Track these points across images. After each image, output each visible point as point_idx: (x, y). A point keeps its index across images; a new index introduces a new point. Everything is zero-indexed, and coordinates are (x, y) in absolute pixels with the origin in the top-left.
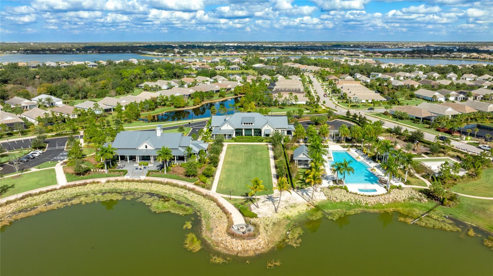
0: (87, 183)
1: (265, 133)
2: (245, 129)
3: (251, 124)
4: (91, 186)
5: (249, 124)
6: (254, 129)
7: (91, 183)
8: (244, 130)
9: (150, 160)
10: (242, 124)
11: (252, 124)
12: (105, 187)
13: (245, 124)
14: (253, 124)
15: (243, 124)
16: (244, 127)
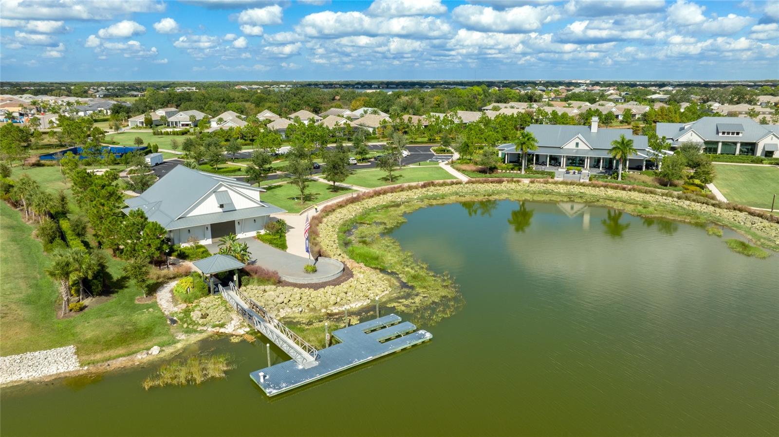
1: (766, 150)
2: (724, 143)
3: (735, 135)
5: (733, 133)
6: (743, 144)
8: (720, 144)
9: (584, 164)
10: (718, 133)
11: (738, 134)
13: (724, 133)
14: (740, 135)
15: (720, 134)
16: (721, 138)
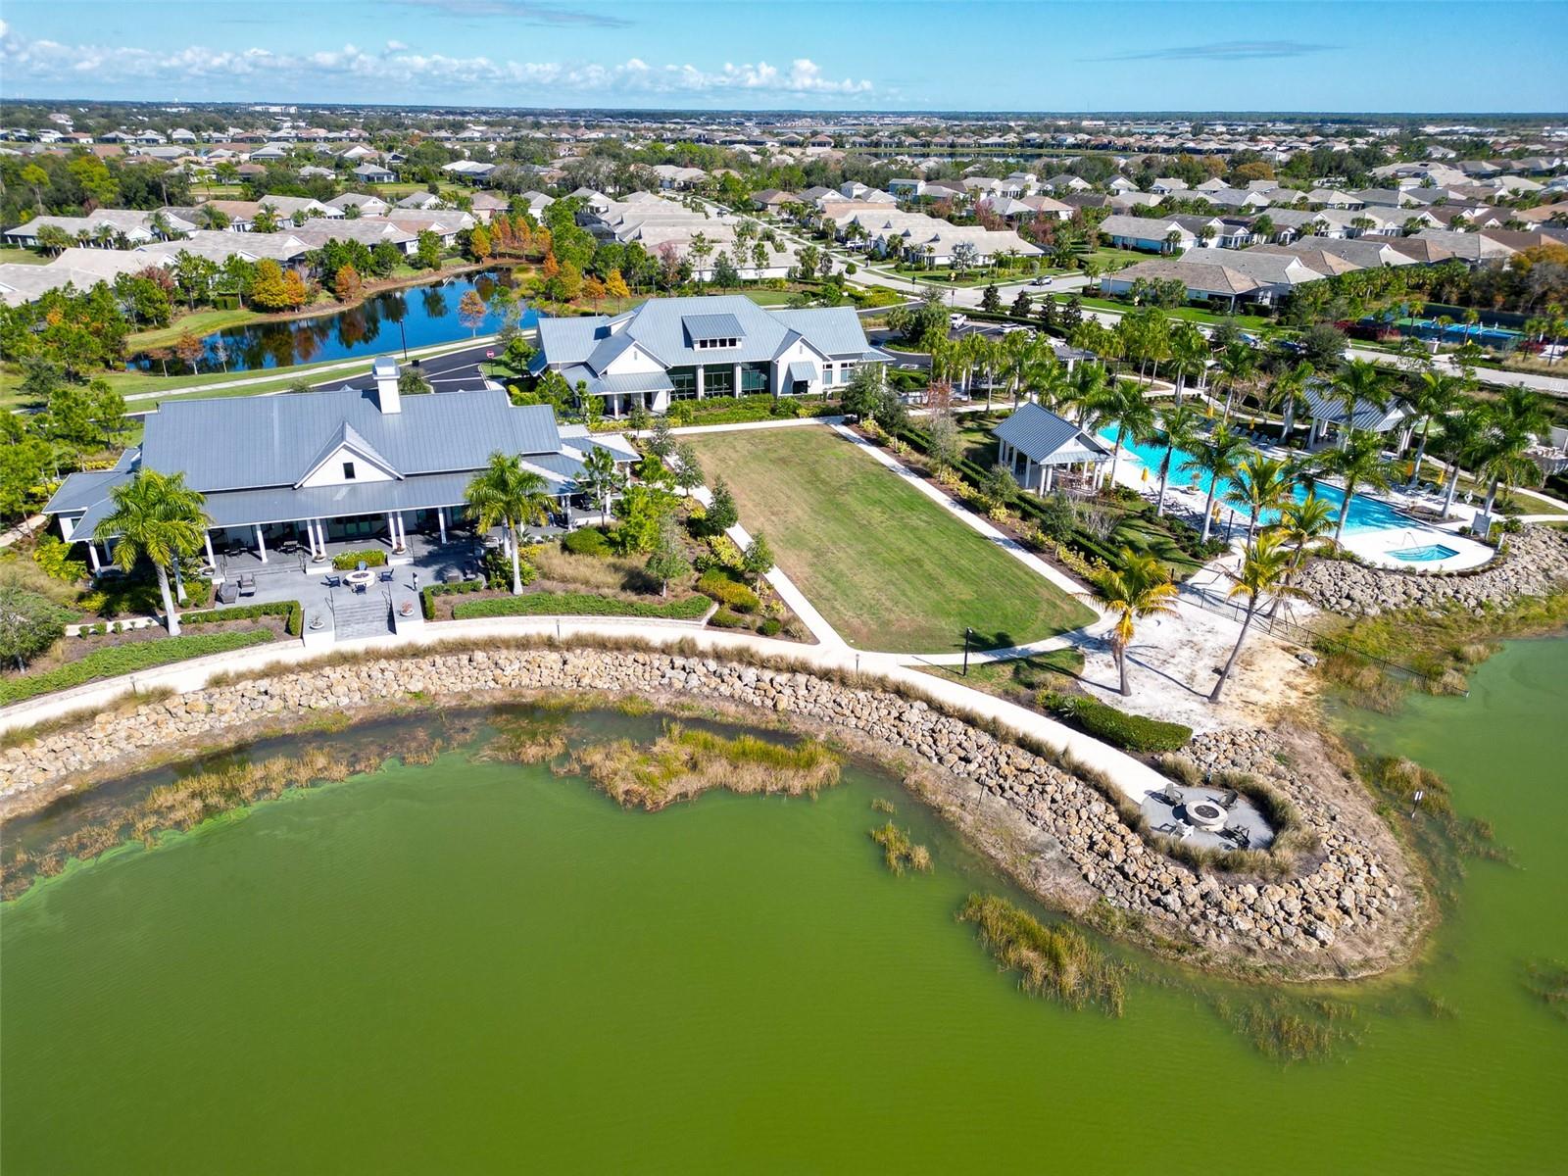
0: (94, 713)
1: (795, 379)
2: (708, 370)
3: (727, 346)
4: (125, 723)
5: (722, 342)
6: (745, 367)
7: (115, 706)
8: (700, 374)
9: (388, 536)
11: (733, 342)
12: (222, 713)
13: (703, 343)
14: (739, 344)
15: (697, 346)
16: (701, 357)
